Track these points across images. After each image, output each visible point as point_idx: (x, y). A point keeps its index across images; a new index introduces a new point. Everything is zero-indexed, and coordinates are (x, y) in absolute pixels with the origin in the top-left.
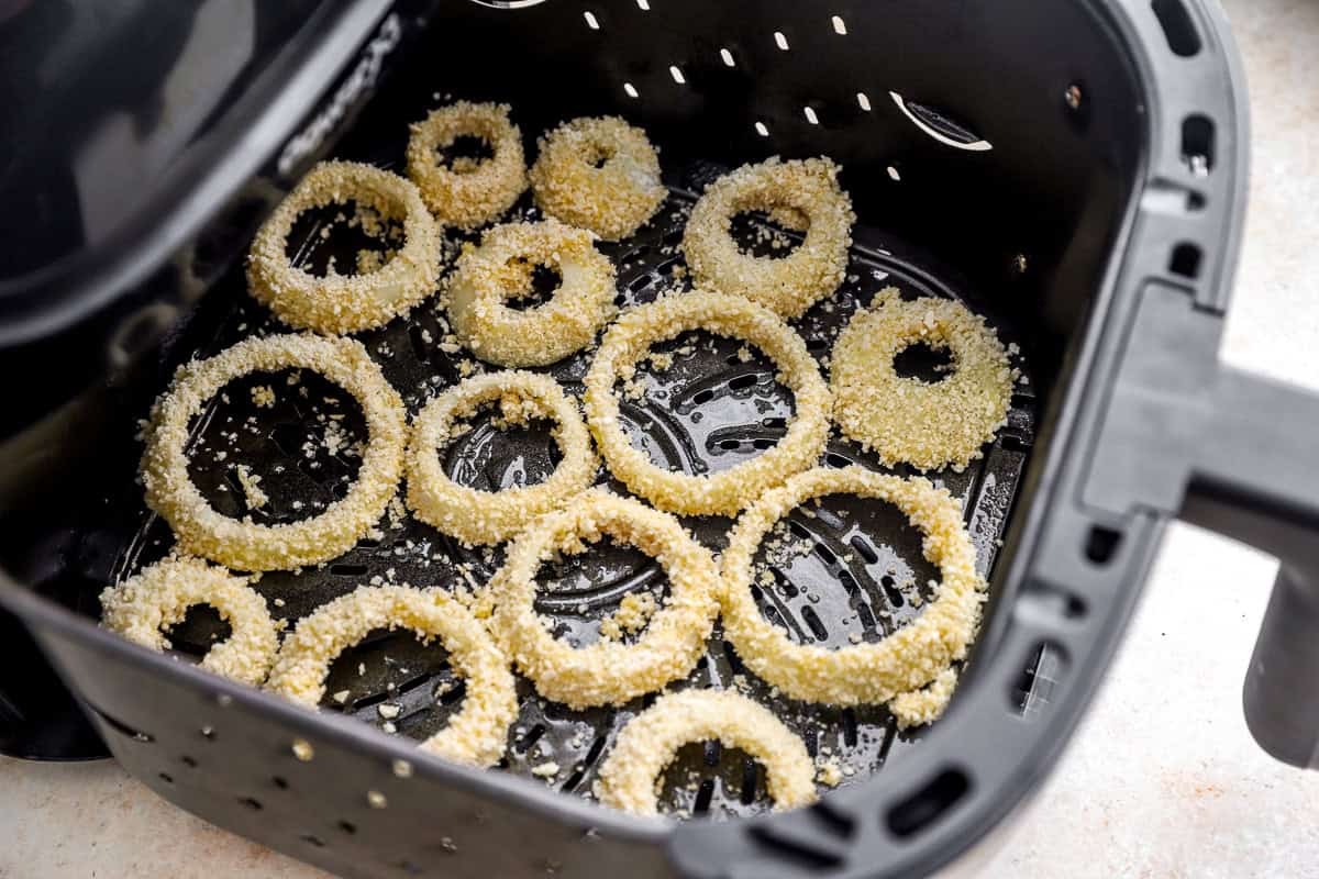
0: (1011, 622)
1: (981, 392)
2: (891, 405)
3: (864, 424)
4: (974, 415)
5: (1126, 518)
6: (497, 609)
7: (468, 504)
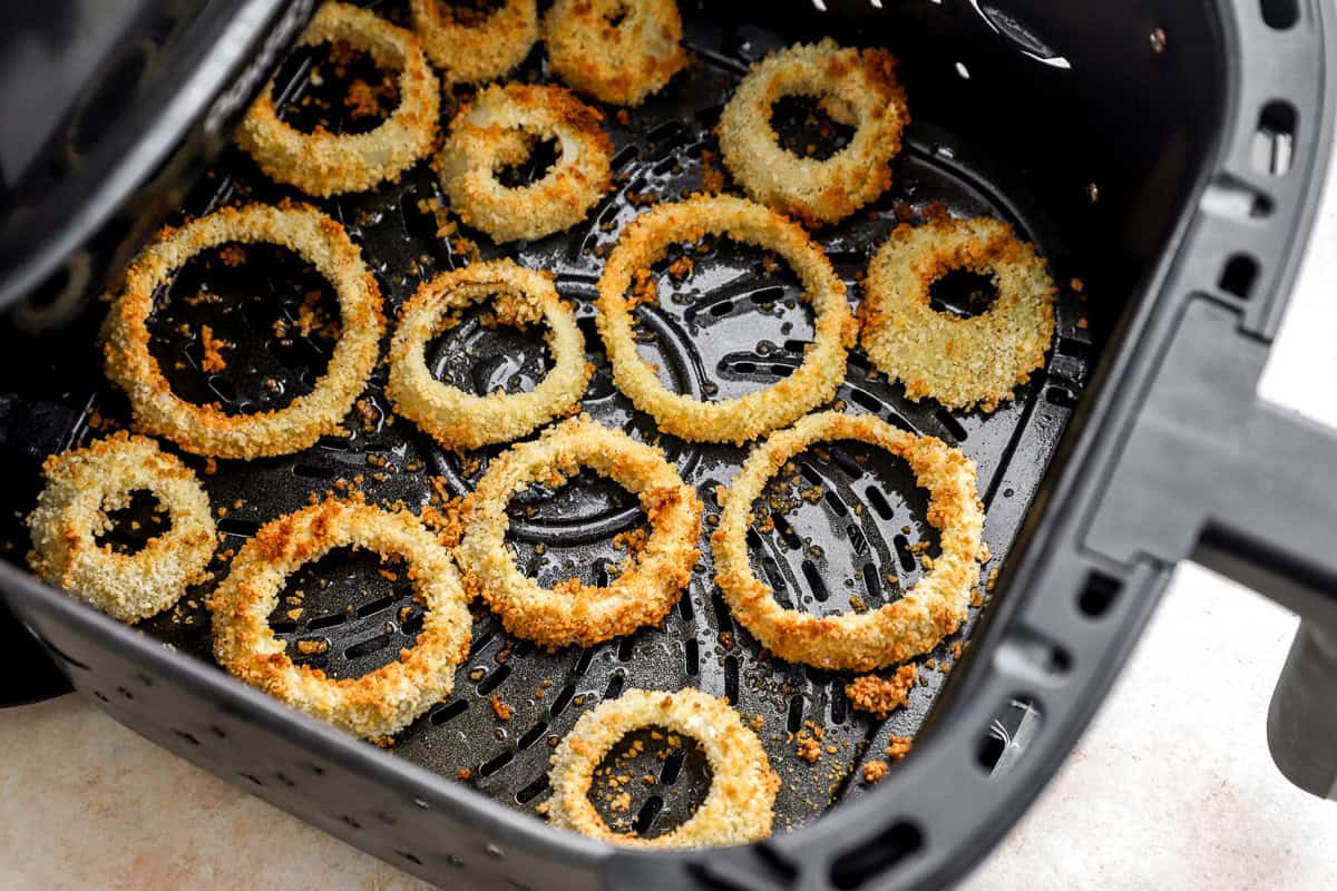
0: (990, 669)
1: (1018, 330)
2: (922, 337)
3: (892, 355)
4: (1007, 354)
5: (1128, 567)
6: (466, 539)
7: (450, 406)
